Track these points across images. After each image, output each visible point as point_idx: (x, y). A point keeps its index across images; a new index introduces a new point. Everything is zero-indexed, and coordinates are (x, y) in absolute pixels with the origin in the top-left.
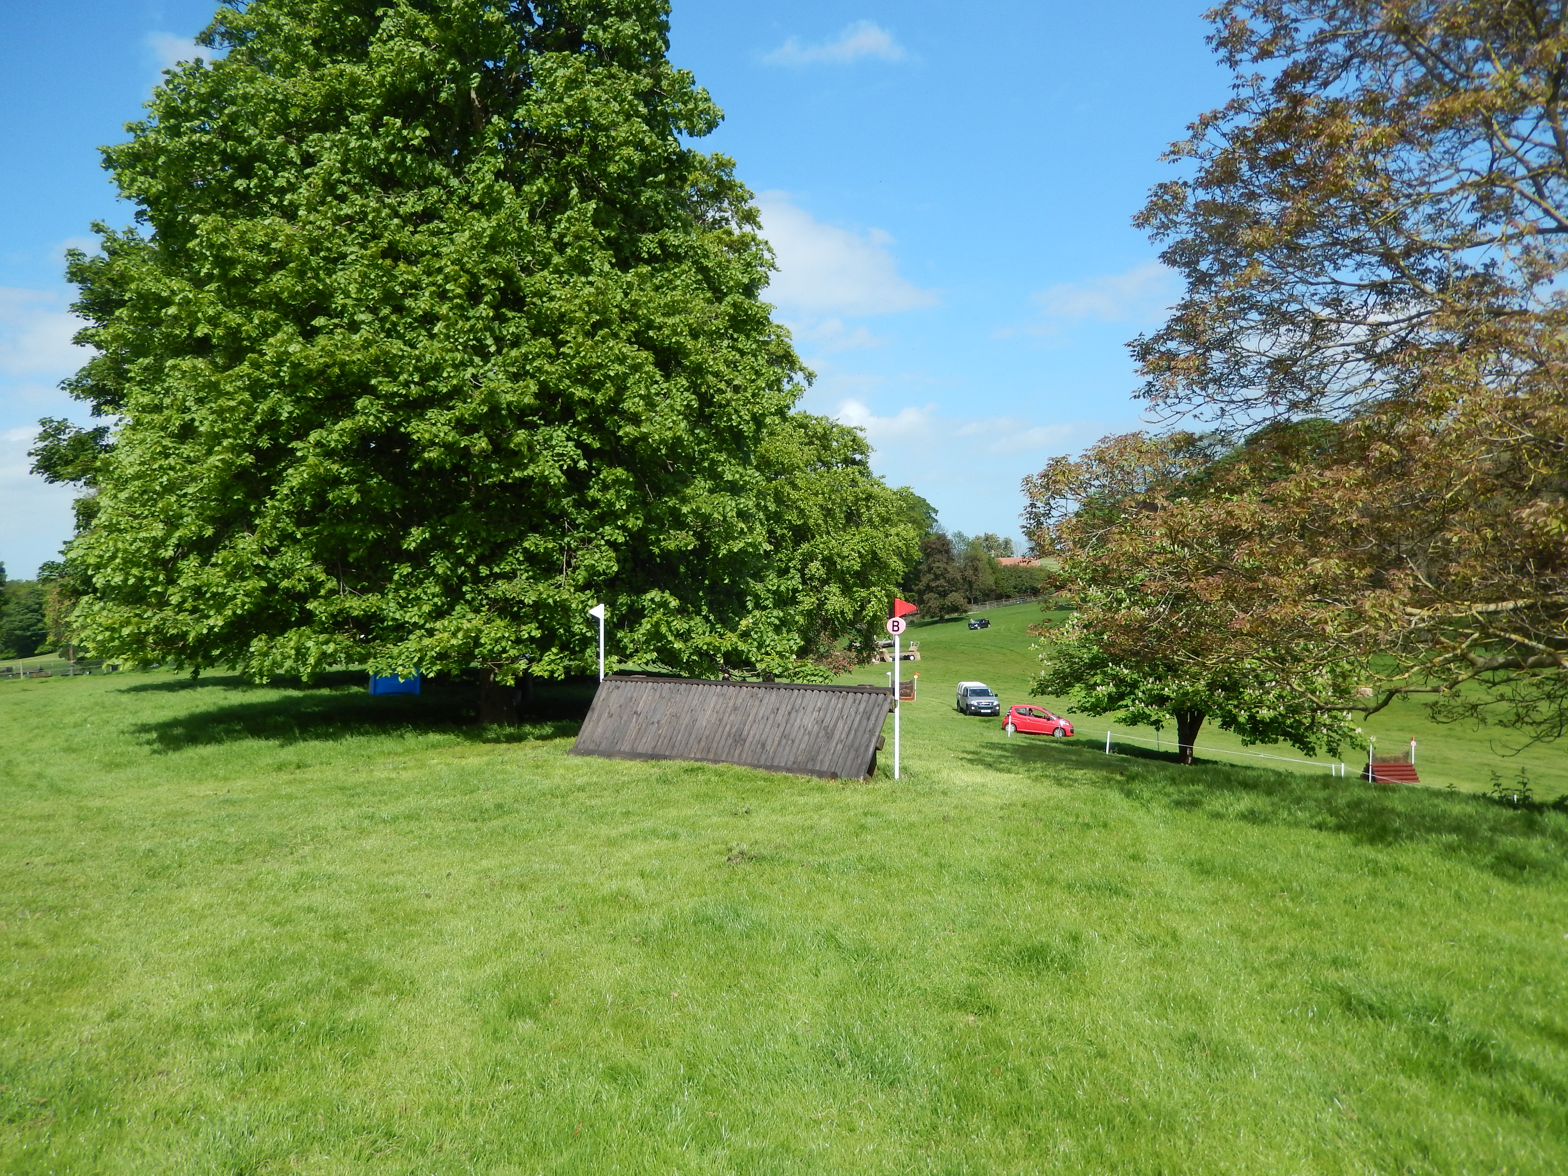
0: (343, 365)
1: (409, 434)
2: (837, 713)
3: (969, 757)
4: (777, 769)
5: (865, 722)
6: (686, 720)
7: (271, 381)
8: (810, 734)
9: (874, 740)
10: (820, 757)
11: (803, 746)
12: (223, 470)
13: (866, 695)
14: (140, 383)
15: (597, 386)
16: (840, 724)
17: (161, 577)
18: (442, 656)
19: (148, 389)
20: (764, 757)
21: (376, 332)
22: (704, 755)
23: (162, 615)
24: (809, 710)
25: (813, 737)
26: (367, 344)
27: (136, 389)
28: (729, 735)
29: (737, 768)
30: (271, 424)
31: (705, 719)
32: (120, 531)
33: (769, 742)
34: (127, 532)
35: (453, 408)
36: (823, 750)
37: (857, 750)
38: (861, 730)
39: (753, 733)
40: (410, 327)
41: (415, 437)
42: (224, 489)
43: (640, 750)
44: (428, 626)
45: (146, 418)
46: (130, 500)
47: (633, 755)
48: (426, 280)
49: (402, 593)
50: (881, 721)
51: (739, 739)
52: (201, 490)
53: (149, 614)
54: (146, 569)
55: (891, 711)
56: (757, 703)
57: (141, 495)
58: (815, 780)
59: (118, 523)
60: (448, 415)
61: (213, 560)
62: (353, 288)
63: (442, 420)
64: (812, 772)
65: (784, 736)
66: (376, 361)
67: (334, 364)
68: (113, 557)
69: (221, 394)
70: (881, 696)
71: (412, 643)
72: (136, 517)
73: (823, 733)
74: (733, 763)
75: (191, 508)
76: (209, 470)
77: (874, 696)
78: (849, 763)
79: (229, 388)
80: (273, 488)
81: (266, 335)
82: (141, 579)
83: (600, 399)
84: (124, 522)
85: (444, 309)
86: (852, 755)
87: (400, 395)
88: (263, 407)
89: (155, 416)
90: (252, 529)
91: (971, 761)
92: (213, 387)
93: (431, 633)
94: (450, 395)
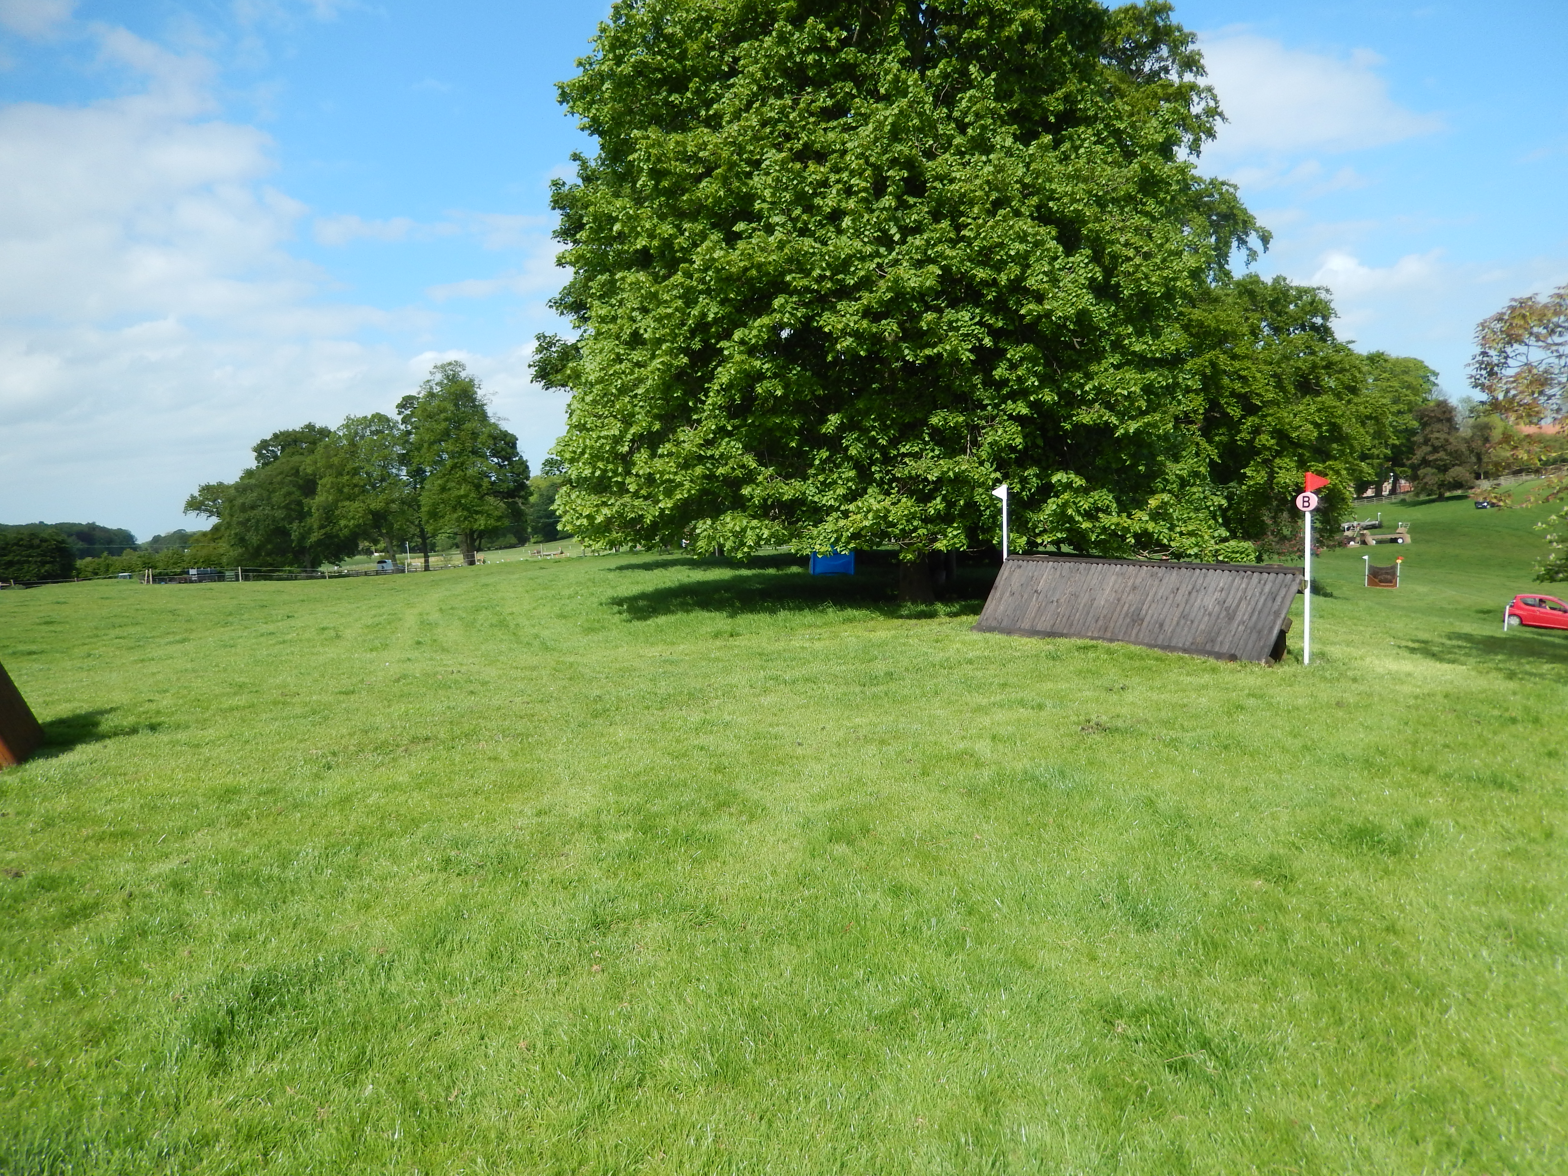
0: (759, 266)
1: (821, 327)
2: (1240, 594)
3: (1416, 645)
4: (1172, 649)
5: (1269, 603)
6: (1084, 599)
7: (701, 287)
8: (1210, 614)
9: (1279, 622)
10: (1220, 639)
11: (1202, 627)
12: (664, 372)
13: (1273, 575)
14: (601, 297)
15: (999, 267)
16: (1243, 605)
17: (620, 470)
18: (855, 536)
19: (606, 303)
20: (1161, 637)
21: (789, 233)
22: (1101, 634)
23: (622, 501)
24: (1211, 590)
25: (1213, 618)
26: (781, 246)
27: (596, 303)
28: (1127, 614)
29: (1132, 648)
30: (702, 326)
31: (1104, 598)
32: (588, 430)
33: (1168, 621)
34: (592, 430)
35: (860, 298)
36: (1223, 631)
37: (1259, 632)
38: (1266, 611)
39: (1151, 613)
40: (821, 225)
41: (826, 330)
42: (666, 388)
43: (1039, 628)
44: (842, 508)
45: (604, 328)
46: (595, 402)
47: (1033, 633)
48: (833, 177)
49: (821, 478)
50: (1288, 603)
51: (1137, 619)
52: (647, 391)
53: (612, 501)
54: (608, 462)
55: (1301, 592)
56: (1157, 582)
57: (602, 398)
58: (1212, 661)
59: (586, 423)
60: (855, 306)
61: (660, 451)
62: (767, 193)
63: (851, 311)
64: (1210, 653)
65: (1184, 616)
66: (790, 260)
67: (752, 266)
68: (583, 453)
69: (660, 303)
70: (1290, 576)
71: (829, 525)
72: (600, 417)
73: (1224, 613)
74: (1128, 642)
75: (642, 407)
76: (652, 372)
77: (1281, 576)
78: (1250, 645)
79: (666, 297)
80: (706, 385)
81: (695, 245)
82: (605, 471)
83: (1003, 279)
84: (590, 421)
85: (851, 204)
86: (1254, 636)
87: (812, 291)
88: (695, 312)
89: (611, 326)
90: (691, 423)
91: (1413, 650)
92: (654, 296)
93: (846, 514)
94: (858, 287)
